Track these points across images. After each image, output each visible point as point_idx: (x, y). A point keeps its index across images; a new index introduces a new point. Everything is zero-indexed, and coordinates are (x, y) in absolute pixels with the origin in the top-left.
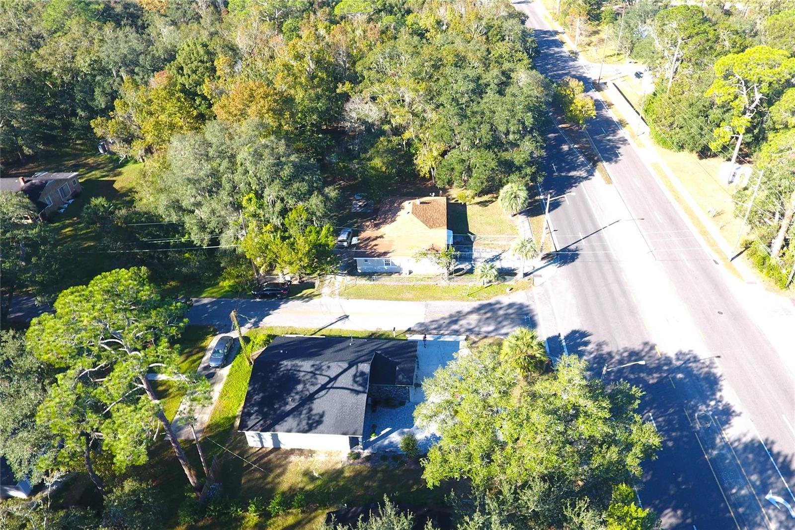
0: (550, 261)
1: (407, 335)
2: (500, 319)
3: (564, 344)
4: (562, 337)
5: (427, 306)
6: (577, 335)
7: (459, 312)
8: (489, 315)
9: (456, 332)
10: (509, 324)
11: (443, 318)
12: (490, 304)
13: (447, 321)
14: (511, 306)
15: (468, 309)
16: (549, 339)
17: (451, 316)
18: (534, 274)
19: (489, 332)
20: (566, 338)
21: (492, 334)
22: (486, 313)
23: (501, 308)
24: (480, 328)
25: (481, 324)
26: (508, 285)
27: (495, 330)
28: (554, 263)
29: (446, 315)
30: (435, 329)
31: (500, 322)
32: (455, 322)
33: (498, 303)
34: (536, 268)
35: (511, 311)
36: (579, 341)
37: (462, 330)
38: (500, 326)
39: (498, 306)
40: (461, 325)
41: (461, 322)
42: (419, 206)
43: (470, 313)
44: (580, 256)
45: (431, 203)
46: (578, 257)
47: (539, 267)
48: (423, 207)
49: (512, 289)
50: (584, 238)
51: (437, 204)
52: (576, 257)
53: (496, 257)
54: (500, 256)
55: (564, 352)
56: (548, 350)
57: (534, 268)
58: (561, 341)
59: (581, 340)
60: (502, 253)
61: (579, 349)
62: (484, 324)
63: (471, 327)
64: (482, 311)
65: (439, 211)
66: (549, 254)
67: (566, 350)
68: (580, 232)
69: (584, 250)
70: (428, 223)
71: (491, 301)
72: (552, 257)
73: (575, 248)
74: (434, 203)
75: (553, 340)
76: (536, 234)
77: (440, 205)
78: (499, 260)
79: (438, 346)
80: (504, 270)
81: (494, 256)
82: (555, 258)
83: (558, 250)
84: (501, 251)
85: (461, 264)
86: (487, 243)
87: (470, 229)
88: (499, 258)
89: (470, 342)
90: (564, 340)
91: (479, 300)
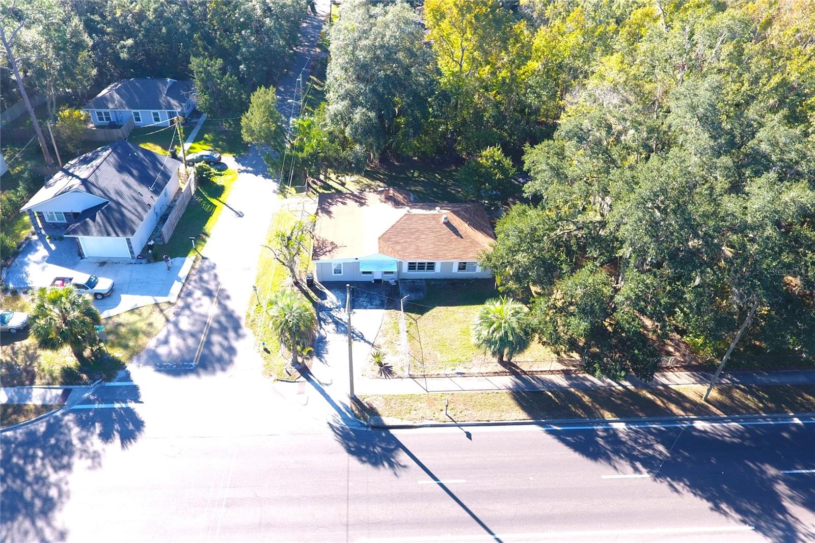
0: (351, 412)
1: (194, 257)
3: (117, 406)
4: (132, 405)
6: (131, 427)
7: (228, 297)
8: (213, 324)
9: (185, 293)
10: (187, 345)
11: (219, 284)
12: (237, 327)
13: (213, 288)
15: (230, 304)
16: (135, 388)
17: (220, 290)
18: (308, 384)
19: (176, 325)
20: (130, 412)
22: (218, 321)
24: (188, 316)
25: (197, 317)
27: (180, 331)
28: (345, 419)
29: (224, 286)
30: (199, 277)
31: (193, 335)
32: (208, 293)
33: (239, 336)
34: (325, 388)
36: (117, 426)
37: (188, 300)
38: (187, 336)
39: (231, 334)
41: (206, 300)
42: (438, 222)
43: (224, 308)
44: (368, 467)
45: (462, 238)
46: (363, 462)
47: (327, 392)
48: (440, 228)
49: (269, 352)
50: (442, 485)
51: (465, 247)
52: (364, 459)
53: (357, 336)
54: (362, 341)
55: (100, 403)
56: (112, 384)
57: (327, 385)
58: (125, 402)
59: (117, 431)
60: (369, 343)
61: (97, 425)
62: (196, 320)
63: (193, 308)
64: (223, 319)
65: (445, 250)
66: (372, 412)
67: (103, 406)
68: (464, 481)
69: (394, 477)
70: (394, 235)
71: (245, 330)
72: (363, 416)
73: (402, 464)
74: (464, 243)
75: (133, 393)
76: (443, 398)
77: (464, 251)
78: (348, 339)
79: (164, 280)
80: (320, 344)
81: (359, 334)
82: (362, 421)
83: (391, 430)
84: (377, 342)
85: (337, 297)
86: (402, 327)
87: (441, 308)
88: (354, 340)
89: (164, 306)
90: (124, 407)
91: (248, 316)
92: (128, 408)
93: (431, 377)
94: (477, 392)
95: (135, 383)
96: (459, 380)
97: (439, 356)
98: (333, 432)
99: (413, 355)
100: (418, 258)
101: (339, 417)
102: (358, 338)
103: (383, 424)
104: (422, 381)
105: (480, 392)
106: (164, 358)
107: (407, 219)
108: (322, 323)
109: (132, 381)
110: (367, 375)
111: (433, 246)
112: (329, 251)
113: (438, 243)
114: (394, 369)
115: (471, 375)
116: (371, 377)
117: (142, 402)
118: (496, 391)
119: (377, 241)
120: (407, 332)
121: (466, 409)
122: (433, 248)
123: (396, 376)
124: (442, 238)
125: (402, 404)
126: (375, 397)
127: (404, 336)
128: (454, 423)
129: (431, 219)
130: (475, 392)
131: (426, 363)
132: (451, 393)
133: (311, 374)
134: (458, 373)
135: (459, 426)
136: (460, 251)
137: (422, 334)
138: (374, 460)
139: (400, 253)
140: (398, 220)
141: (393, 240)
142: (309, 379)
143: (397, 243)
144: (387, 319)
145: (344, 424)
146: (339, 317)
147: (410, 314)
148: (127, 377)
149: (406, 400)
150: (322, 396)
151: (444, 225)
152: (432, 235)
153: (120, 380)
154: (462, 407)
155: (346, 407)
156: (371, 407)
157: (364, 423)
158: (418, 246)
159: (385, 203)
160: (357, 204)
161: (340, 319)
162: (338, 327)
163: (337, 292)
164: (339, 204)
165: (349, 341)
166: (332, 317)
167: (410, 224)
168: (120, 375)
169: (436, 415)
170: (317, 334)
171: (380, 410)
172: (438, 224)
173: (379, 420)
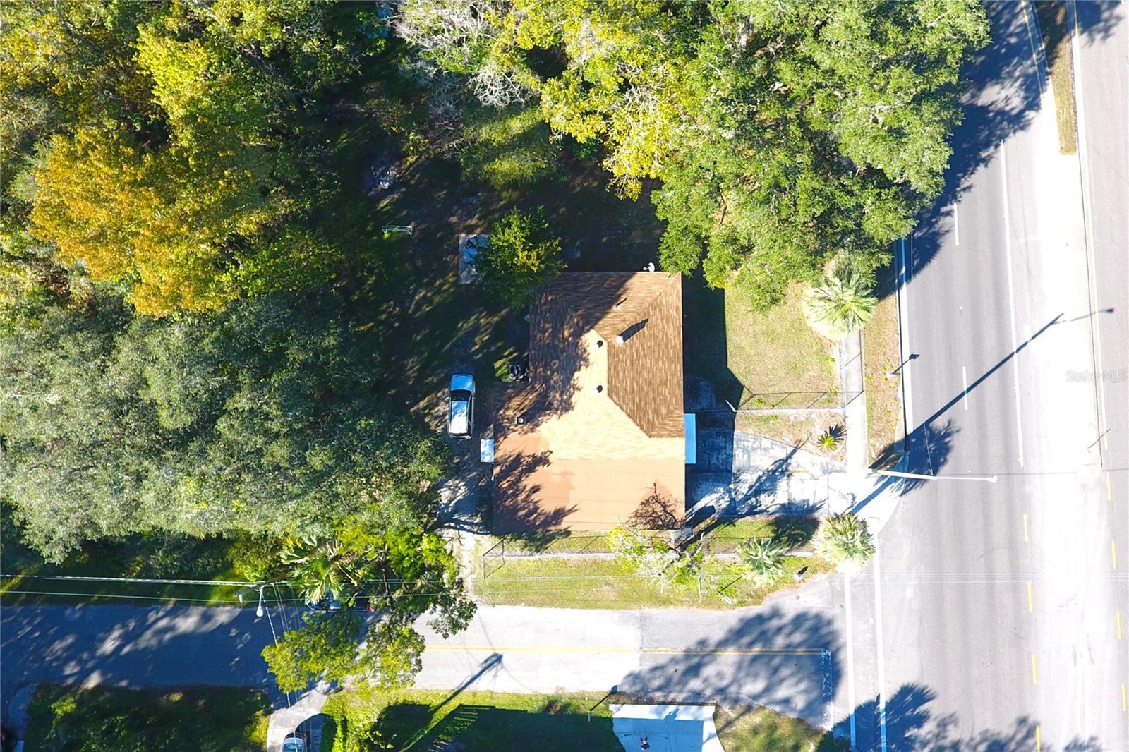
0: (888, 473)
1: (612, 707)
2: (776, 661)
3: (883, 722)
4: (882, 706)
5: (643, 622)
6: (909, 698)
7: (702, 643)
8: (756, 649)
9: (696, 700)
10: (792, 675)
11: (674, 660)
12: (760, 619)
13: (681, 667)
14: (799, 620)
15: (717, 634)
16: (859, 710)
17: (688, 655)
19: (756, 697)
20: (890, 706)
21: (762, 702)
22: (751, 644)
23: (779, 630)
24: (740, 686)
25: (742, 674)
26: (799, 559)
27: (767, 690)
28: (896, 479)
29: (679, 652)
30: (659, 689)
31: (776, 670)
32: (694, 670)
33: (776, 613)
34: (858, 501)
35: (798, 637)
36: (909, 713)
37: (708, 692)
38: (776, 678)
39: (775, 623)
40: (706, 680)
41: (708, 671)
42: (622, 351)
43: (723, 644)
44: (950, 457)
45: (647, 321)
46: (945, 460)
47: (863, 498)
48: (631, 348)
49: (805, 569)
50: (969, 390)
51: (662, 318)
52: (942, 460)
53: (781, 466)
54: (789, 461)
55: (880, 743)
56: (853, 740)
57: (853, 500)
58: (879, 714)
59: (914, 711)
60: (794, 452)
61: (907, 735)
62: (747, 675)
63: (724, 683)
64: (746, 640)
65: (666, 347)
66: (889, 450)
67: (883, 737)
68: (964, 368)
69: (962, 433)
70: (644, 415)
71: (763, 608)
72: (894, 459)
73: (947, 425)
74: (655, 318)
75: (866, 712)
76: (870, 376)
77: (668, 320)
78: (785, 478)
79: (666, 735)
80: (794, 509)
81: (777, 464)
82: (899, 461)
83: (909, 433)
84: (791, 444)
85: (709, 492)
86: (766, 412)
87: (729, 360)
88: (787, 470)
89: (721, 722)
90: (884, 713)
91: (742, 603)
92: (886, 709)
94: (862, 339)
95: (852, 712)
97: (812, 373)
98: (912, 491)
99: (811, 402)
100: (679, 384)
102: (784, 467)
103: (903, 441)
105: (863, 337)
106: (814, 695)
107: (617, 394)
108: (755, 510)
109: (849, 719)
110: (841, 454)
111: (660, 362)
112: (664, 506)
113: (656, 354)
114: (833, 425)
116: (844, 451)
117: (878, 696)
119: (652, 439)
120: (774, 406)
121: (884, 354)
122: (664, 363)
123: (843, 423)
124: (649, 348)
125: (878, 419)
126: (870, 447)
127: (776, 411)
128: (901, 370)
129: (617, 359)
130: (863, 342)
131: (823, 388)
132: (864, 367)
135: (903, 364)
136: (669, 327)
137: (776, 390)
138: (943, 451)
139: (671, 408)
140: (618, 408)
141: (651, 417)
143: (656, 412)
144: (751, 429)
146: (747, 489)
147: (743, 399)
148: (844, 725)
149: (874, 414)
150: (870, 503)
151: (627, 341)
152: (643, 361)
153: (848, 731)
154: (882, 358)
156: (884, 452)
157: (901, 458)
158: (661, 383)
159: (537, 425)
160: (540, 468)
161: (750, 488)
162: (765, 491)
163: (699, 493)
164: (535, 497)
165: (789, 476)
166: (747, 498)
167: (626, 390)
168: (840, 733)
169: (892, 385)
170: (777, 515)
171: (887, 442)
172: (624, 351)
173: (899, 443)
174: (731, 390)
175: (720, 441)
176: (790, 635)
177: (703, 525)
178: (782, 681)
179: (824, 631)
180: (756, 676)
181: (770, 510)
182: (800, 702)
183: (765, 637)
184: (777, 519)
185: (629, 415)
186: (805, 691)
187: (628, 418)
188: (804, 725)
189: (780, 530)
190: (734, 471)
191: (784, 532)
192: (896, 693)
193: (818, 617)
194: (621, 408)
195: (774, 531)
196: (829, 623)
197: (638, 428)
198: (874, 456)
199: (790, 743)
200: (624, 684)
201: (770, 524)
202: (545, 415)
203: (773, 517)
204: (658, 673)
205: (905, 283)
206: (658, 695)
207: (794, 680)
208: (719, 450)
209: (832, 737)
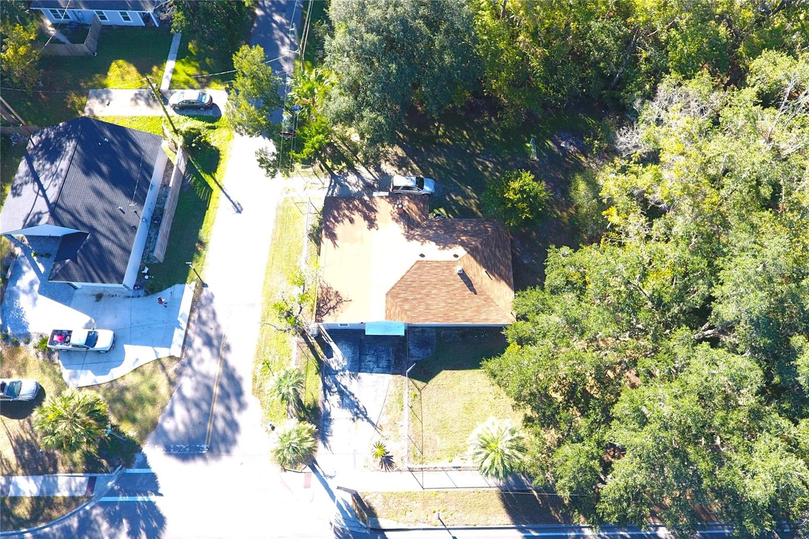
0: (351, 511)
1: (194, 284)
2: (204, 406)
3: (139, 498)
4: (153, 498)
5: (251, 305)
6: (155, 524)
7: (228, 348)
8: (216, 390)
9: (187, 343)
10: (192, 420)
11: (218, 327)
12: (239, 393)
13: (212, 333)
14: (233, 425)
15: (233, 359)
16: (153, 477)
17: (220, 337)
18: (313, 475)
19: (179, 390)
20: (151, 505)
21: (175, 395)
22: (221, 386)
23: (228, 409)
24: (191, 377)
25: (199, 378)
27: (183, 398)
28: (346, 519)
29: (223, 331)
30: (200, 317)
31: (197, 405)
32: (208, 342)
33: (242, 406)
34: (328, 481)
35: (220, 424)
36: (142, 523)
37: (190, 353)
38: (191, 405)
39: (234, 405)
40: (199, 350)
41: (206, 352)
42: (451, 273)
43: (225, 364)
45: (476, 293)
47: (330, 486)
48: (454, 280)
51: (478, 307)
53: (362, 413)
54: (365, 420)
55: (124, 495)
56: (131, 471)
57: (331, 477)
58: (147, 495)
59: (143, 529)
60: (373, 424)
61: (124, 521)
62: (198, 383)
63: (194, 364)
64: (225, 381)
65: (456, 310)
66: (371, 512)
67: (127, 499)
70: (403, 290)
71: (248, 396)
72: (362, 517)
74: (478, 300)
75: (151, 483)
76: (437, 497)
77: (477, 311)
78: (352, 417)
79: (165, 321)
80: (326, 423)
81: (363, 410)
82: (361, 523)
83: (386, 533)
84: (380, 423)
85: (344, 354)
86: (406, 400)
87: (448, 372)
88: (358, 418)
89: (166, 362)
90: (146, 500)
91: (255, 379)
92: (150, 502)
93: (428, 470)
94: (469, 490)
95: (153, 470)
96: (455, 474)
97: (439, 441)
98: (334, 535)
99: (414, 441)
100: (427, 320)
101: (340, 517)
102: (361, 416)
103: (379, 526)
104: (418, 475)
105: (472, 490)
106: (172, 437)
107: (418, 268)
108: (327, 391)
109: (148, 467)
110: (369, 466)
111: (444, 304)
112: (334, 308)
113: (450, 301)
114: (394, 460)
115: (466, 469)
116: (372, 469)
117: (161, 495)
118: (487, 489)
119: (385, 296)
120: (411, 407)
121: (457, 511)
122: (444, 307)
123: (395, 469)
124: (455, 295)
125: (399, 503)
126: (375, 495)
127: (407, 410)
128: (443, 527)
129: (445, 268)
130: (467, 490)
131: (425, 452)
132: (445, 490)
133: (317, 464)
134: (454, 467)
135: (448, 529)
136: (472, 312)
137: (425, 410)
139: (409, 313)
140: (408, 269)
141: (402, 295)
142: (314, 469)
143: (406, 300)
144: (392, 388)
145: (344, 524)
146: (344, 384)
147: (416, 381)
148: (144, 463)
149: (403, 499)
151: (458, 277)
152: (445, 289)
153: (138, 467)
154: (453, 508)
155: (348, 506)
156: (370, 507)
157: (363, 524)
158: (428, 305)
159: (397, 221)
160: (366, 223)
161: (345, 387)
162: (342, 399)
163: (344, 346)
164: (346, 221)
165: (353, 420)
166: (337, 384)
167: (422, 275)
168: (138, 458)
169: (429, 518)
170: (322, 409)
171: (378, 510)
172: (452, 275)
173: (377, 522)
174: (425, 373)
175: (384, 363)
176: (224, 418)
177: (318, 349)
178: (188, 410)
179: (222, 447)
180: (196, 389)
181: (326, 404)
182: (169, 425)
183: (225, 397)
184: (319, 409)
185: (402, 278)
186: (176, 429)
187: (400, 277)
188: (152, 428)
189: (309, 411)
190: (360, 374)
191: (307, 414)
192: (161, 512)
193: (234, 442)
194: (408, 271)
195: (309, 405)
196: (228, 452)
197: (393, 285)
198: (366, 498)
199: (138, 416)
200: (207, 292)
201: (315, 402)
202: (404, 225)
203: (320, 405)
204: (211, 315)
205: (523, 535)
206: (195, 316)
207: (187, 421)
208: (377, 362)
209: (136, 452)
